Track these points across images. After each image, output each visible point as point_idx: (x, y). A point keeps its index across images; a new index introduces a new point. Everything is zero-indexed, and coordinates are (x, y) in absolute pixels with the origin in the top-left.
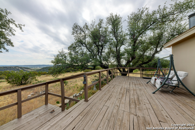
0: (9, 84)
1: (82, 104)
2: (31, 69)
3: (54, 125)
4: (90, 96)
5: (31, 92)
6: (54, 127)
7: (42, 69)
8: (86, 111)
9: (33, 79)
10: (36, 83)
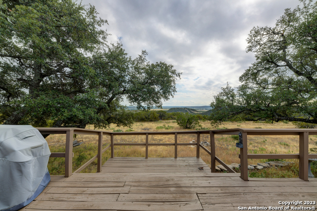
0: (178, 126)
1: (233, 178)
2: (197, 111)
3: (190, 177)
4: (258, 177)
5: (193, 138)
6: (189, 178)
7: (208, 111)
8: (231, 190)
9: (197, 124)
10: (199, 129)
